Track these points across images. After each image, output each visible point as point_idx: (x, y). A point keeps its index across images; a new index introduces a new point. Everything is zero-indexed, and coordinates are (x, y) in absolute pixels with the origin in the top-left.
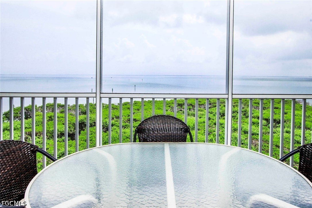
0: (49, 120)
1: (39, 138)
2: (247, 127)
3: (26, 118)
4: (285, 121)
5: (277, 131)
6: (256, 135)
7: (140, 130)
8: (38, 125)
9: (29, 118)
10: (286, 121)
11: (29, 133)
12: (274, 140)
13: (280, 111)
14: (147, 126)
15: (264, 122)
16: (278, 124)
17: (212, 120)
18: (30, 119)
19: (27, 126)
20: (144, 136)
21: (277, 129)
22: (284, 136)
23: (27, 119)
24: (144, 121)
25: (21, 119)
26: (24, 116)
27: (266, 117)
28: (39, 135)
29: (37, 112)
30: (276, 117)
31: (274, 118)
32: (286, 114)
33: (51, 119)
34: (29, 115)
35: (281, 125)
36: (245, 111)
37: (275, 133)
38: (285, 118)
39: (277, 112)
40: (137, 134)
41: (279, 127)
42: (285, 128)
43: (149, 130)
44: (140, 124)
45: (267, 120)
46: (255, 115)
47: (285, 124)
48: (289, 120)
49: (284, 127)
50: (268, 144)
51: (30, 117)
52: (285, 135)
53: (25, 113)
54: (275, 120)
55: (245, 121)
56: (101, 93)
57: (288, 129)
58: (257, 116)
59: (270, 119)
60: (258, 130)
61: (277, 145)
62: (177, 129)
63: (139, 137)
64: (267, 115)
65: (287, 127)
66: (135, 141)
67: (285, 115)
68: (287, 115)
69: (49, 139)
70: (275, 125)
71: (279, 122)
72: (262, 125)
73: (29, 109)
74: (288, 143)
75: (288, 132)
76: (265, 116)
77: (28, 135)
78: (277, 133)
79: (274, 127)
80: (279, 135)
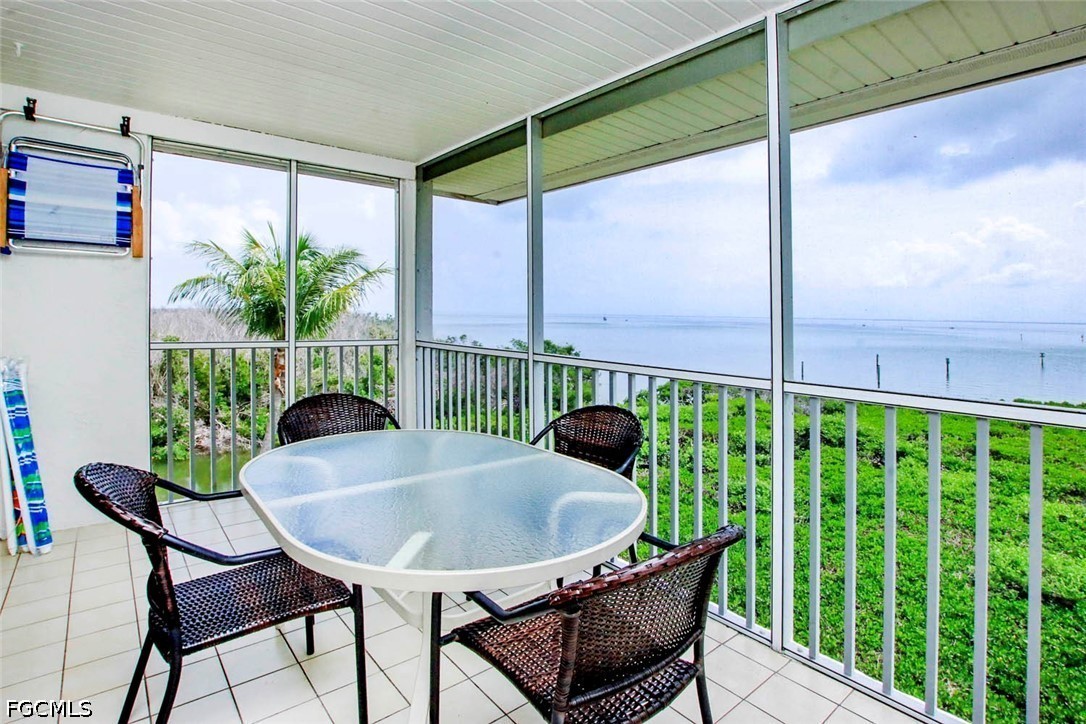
0: (737, 412)
11: (689, 430)
19: (687, 418)
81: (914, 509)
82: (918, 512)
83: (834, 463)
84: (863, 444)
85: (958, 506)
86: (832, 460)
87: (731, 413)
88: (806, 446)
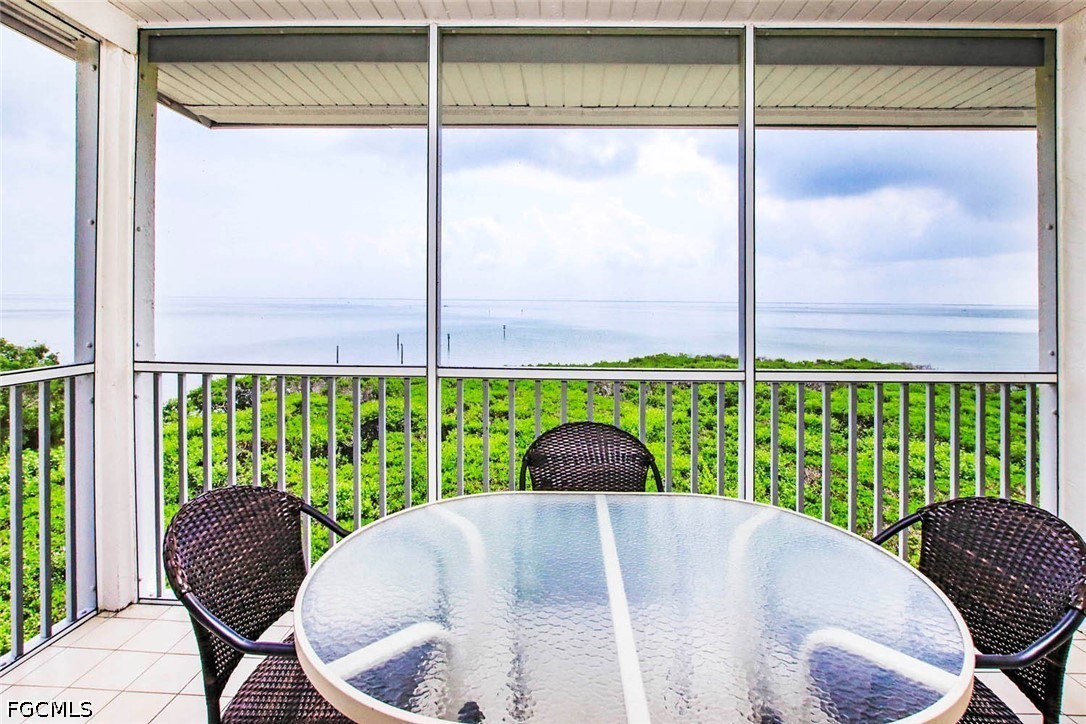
0: (296, 411)
1: (272, 456)
2: (790, 435)
3: (241, 406)
4: (883, 421)
5: (866, 446)
6: (811, 455)
7: (532, 460)
8: (271, 425)
9: (249, 406)
10: (887, 420)
11: (248, 442)
12: (859, 468)
13: (873, 394)
14: (551, 449)
15: (834, 422)
16: (868, 427)
17: (701, 417)
18: (249, 411)
19: (243, 427)
20: (545, 473)
21: (867, 440)
22: (884, 457)
23: (243, 409)
24: (543, 435)
25: (228, 411)
26: (234, 402)
27: (837, 409)
28: (272, 450)
29: (267, 393)
30: (863, 409)
31: (859, 411)
32: (887, 400)
33: (300, 407)
34: (249, 397)
35: (875, 429)
36: (784, 395)
37: (860, 450)
38: (884, 411)
39: (866, 397)
40: (528, 470)
41: (871, 434)
42: (885, 437)
43: (554, 458)
44: (534, 443)
45: (841, 417)
46: (809, 403)
47: (885, 427)
48: (895, 417)
49: (882, 436)
50: (844, 478)
51: (251, 402)
52: (887, 455)
53: (238, 393)
54: (859, 418)
55: (784, 419)
56: (437, 367)
57: (894, 442)
58: (813, 407)
59: (847, 415)
60: (817, 442)
61: (866, 481)
62: (623, 457)
63: (532, 476)
64: (839, 404)
65: (892, 436)
66: (523, 487)
67: (885, 405)
68: (891, 404)
69: (297, 459)
70: (860, 430)
71: (870, 424)
72: (829, 430)
73: (247, 383)
74: (895, 475)
75: (894, 448)
76: (835, 407)
77: (247, 448)
78: (865, 451)
79: (859, 434)
80: (870, 457)
81: (470, 477)
82: (474, 478)
83: (400, 449)
84: (416, 423)
85: (498, 465)
86: (397, 446)
87: (289, 412)
88: (376, 436)
